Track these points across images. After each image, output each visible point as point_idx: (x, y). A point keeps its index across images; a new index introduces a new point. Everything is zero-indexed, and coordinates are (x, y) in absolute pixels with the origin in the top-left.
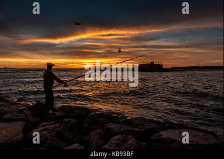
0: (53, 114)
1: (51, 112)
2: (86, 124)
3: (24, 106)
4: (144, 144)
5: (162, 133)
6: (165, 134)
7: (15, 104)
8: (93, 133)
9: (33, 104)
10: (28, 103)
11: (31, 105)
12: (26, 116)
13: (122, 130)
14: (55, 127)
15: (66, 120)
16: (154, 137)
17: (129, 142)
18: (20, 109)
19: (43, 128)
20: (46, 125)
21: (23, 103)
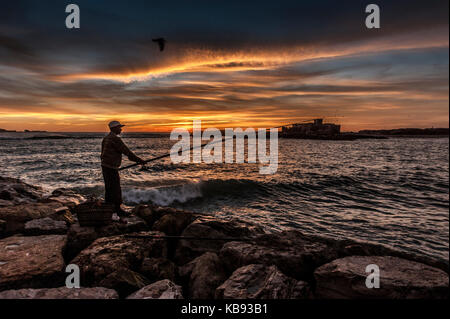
0: (121, 221)
1: (115, 217)
2: (184, 243)
3: (64, 205)
4: (300, 283)
5: (336, 262)
6: (342, 265)
7: (47, 201)
8: (198, 261)
9: (80, 201)
10: (72, 200)
11: (77, 203)
12: (69, 224)
13: (257, 255)
14: (125, 247)
15: (144, 233)
16: (321, 270)
17: (270, 279)
18: (57, 210)
19: (101, 248)
20: (107, 243)
21: (61, 199)
